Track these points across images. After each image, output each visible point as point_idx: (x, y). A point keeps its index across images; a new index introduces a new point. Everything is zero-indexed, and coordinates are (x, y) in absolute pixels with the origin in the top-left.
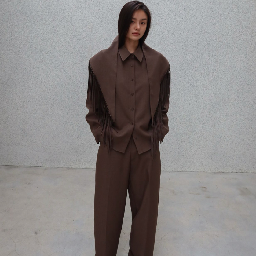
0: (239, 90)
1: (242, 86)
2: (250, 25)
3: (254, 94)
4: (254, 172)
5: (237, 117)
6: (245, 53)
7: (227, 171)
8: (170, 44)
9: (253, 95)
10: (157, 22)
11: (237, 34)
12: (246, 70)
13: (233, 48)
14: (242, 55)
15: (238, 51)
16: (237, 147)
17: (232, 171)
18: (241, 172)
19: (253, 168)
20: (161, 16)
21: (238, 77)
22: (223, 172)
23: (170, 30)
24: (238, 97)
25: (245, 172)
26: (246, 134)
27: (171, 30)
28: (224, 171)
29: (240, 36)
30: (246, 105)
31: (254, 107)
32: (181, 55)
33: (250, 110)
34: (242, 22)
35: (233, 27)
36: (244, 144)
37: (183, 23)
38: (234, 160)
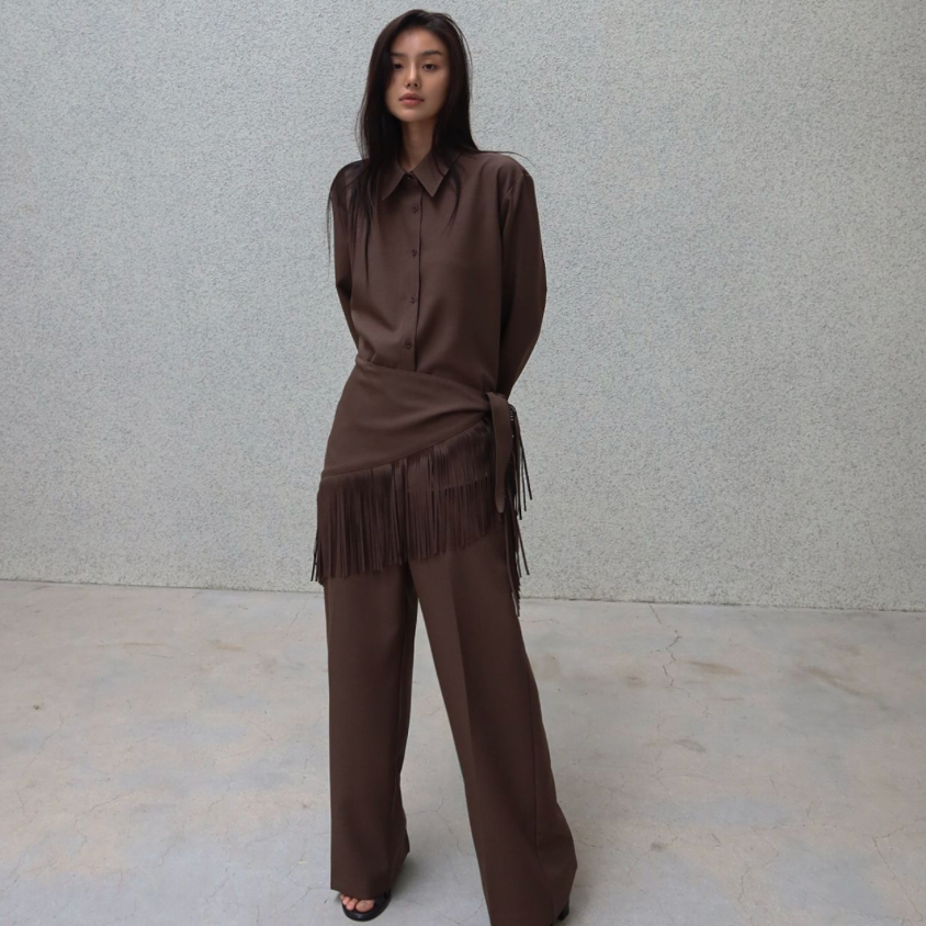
0: (568, 286)
1: (578, 270)
2: (598, 42)
3: (627, 300)
4: (642, 599)
5: (566, 385)
6: (582, 144)
8: (304, 118)
9: (621, 301)
10: (256, 42)
11: (548, 74)
12: (591, 207)
13: (537, 125)
14: (568, 152)
15: (552, 138)
16: (570, 502)
17: (558, 594)
18: (589, 597)
19: (638, 581)
20: (268, 19)
21: (561, 236)
23: (303, 70)
24: (564, 311)
25: (608, 596)
26: (604, 450)
27: (309, 68)
29: (562, 84)
30: (597, 341)
31: (627, 349)
32: (345, 153)
33: (613, 360)
34: (567, 32)
35: (534, 53)
36: (596, 490)
37: (351, 45)
38: (561, 551)
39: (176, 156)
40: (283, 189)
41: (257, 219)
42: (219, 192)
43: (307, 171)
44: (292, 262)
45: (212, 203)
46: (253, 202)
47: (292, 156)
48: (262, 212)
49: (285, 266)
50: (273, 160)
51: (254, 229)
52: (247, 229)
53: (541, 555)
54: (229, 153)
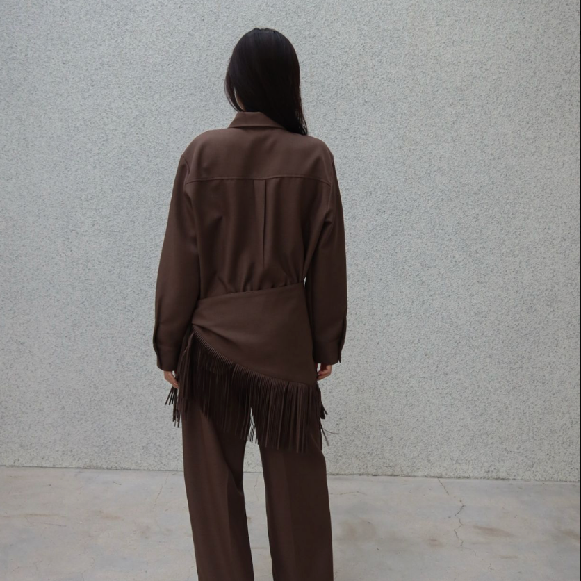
0: (378, 229)
1: (386, 216)
2: (406, 33)
3: (424, 240)
4: (432, 474)
5: (375, 308)
6: (391, 117)
7: (347, 472)
8: (167, 91)
9: (419, 241)
10: (128, 27)
11: (365, 59)
12: (396, 166)
13: (355, 101)
14: (381, 123)
15: (368, 111)
16: (377, 400)
18: (389, 473)
19: (429, 461)
20: (138, 9)
21: (371, 189)
22: (334, 473)
23: (167, 52)
24: (375, 249)
25: (405, 473)
26: (404, 359)
27: (171, 51)
28: (337, 471)
29: (376, 67)
30: (400, 272)
31: (424, 279)
32: (203, 122)
33: (413, 288)
34: (381, 24)
35: (354, 41)
36: (398, 389)
37: (205, 31)
38: (369, 437)
39: (61, 121)
40: (152, 150)
41: (129, 174)
42: (97, 151)
43: (172, 136)
44: (156, 208)
45: (92, 160)
46: (126, 159)
47: (160, 123)
48: (135, 168)
49: (151, 211)
50: (144, 126)
51: (126, 181)
52: (121, 181)
53: (353, 441)
54: (105, 119)
